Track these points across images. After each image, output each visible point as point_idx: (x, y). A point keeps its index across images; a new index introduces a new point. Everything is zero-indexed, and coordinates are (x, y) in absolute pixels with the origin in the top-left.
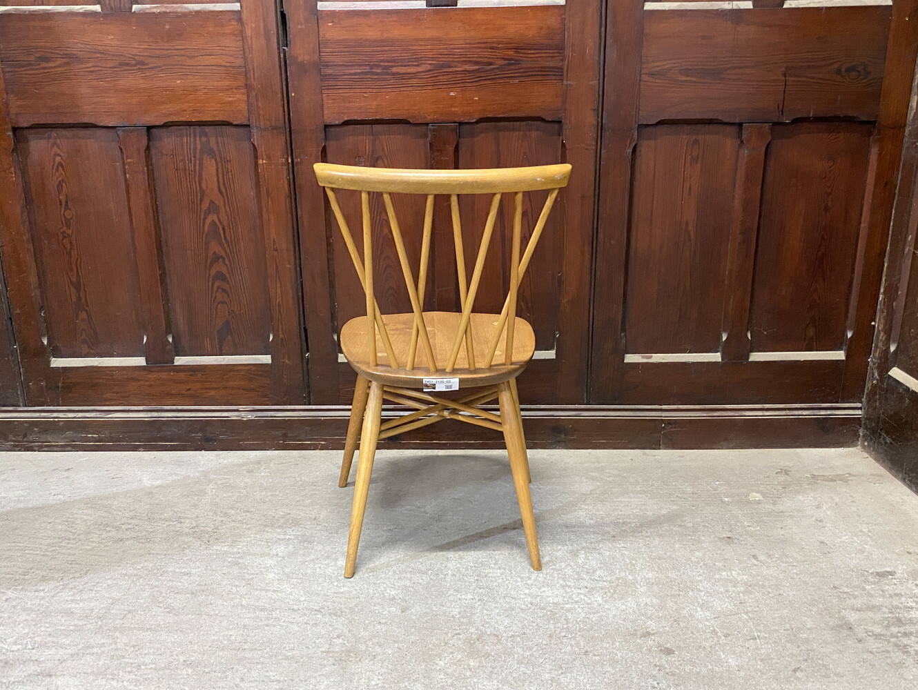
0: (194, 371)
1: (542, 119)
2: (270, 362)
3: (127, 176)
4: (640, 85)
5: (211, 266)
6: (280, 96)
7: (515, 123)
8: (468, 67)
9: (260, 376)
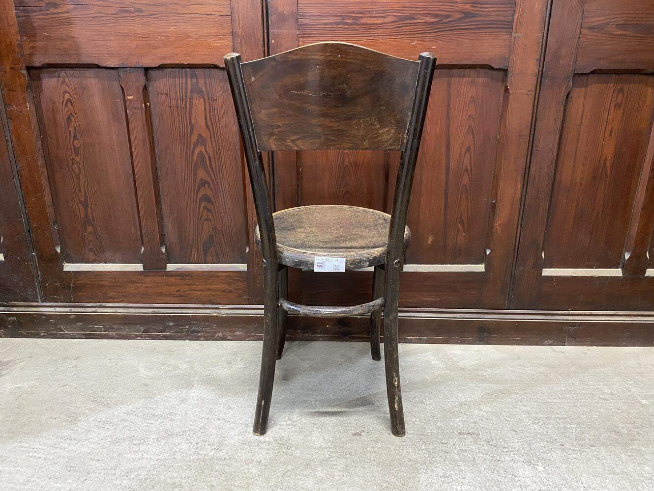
0: (183, 276)
1: (491, 66)
2: (246, 269)
3: (128, 111)
4: (579, 38)
5: (199, 189)
6: (262, 43)
7: (466, 70)
8: (429, 19)
9: (239, 280)
